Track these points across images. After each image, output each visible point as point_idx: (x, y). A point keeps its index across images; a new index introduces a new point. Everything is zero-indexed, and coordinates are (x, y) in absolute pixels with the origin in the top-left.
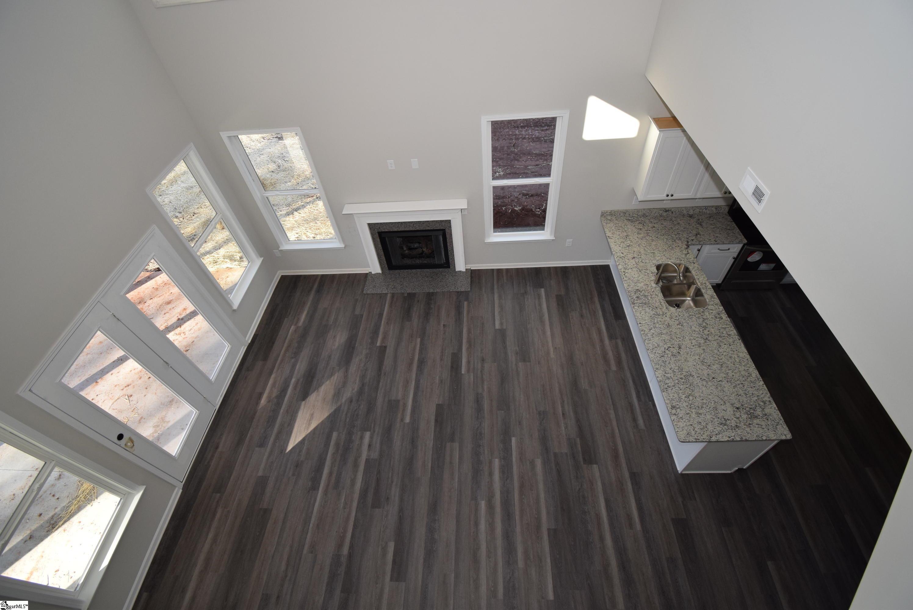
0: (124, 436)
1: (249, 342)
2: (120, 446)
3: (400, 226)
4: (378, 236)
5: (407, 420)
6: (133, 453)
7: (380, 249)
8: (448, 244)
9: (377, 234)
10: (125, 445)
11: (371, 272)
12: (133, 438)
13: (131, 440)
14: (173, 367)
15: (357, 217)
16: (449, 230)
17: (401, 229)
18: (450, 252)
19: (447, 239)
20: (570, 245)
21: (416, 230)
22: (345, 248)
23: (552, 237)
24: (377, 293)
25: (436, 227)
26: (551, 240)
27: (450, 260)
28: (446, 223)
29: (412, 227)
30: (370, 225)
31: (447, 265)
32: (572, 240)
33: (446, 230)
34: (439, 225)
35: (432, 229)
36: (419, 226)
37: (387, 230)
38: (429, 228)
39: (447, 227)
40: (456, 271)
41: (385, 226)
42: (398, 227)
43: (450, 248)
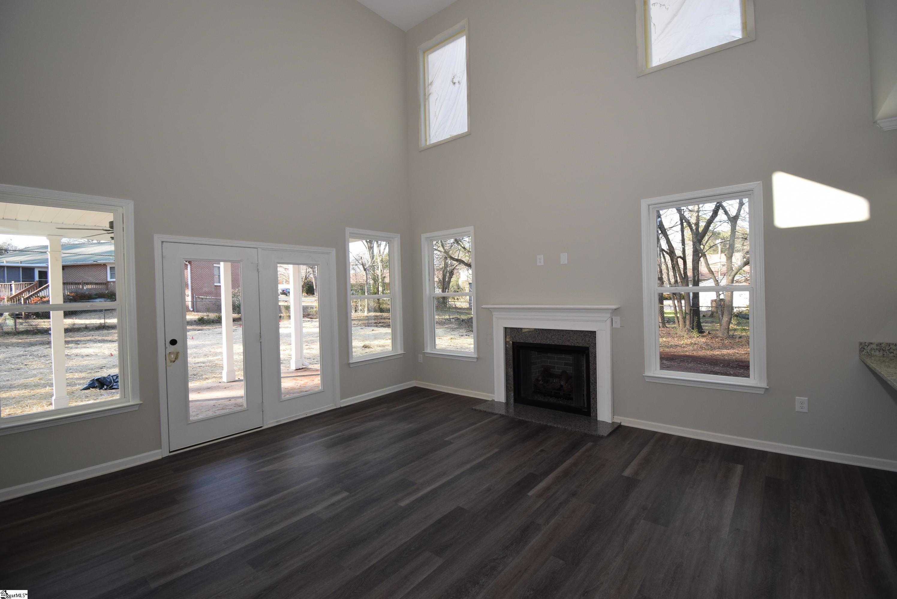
0: (177, 344)
1: (342, 406)
2: (166, 348)
3: (537, 336)
4: (512, 348)
5: (403, 504)
6: (167, 367)
9: (511, 344)
10: (169, 353)
11: (494, 400)
12: (180, 356)
13: (177, 354)
14: (262, 343)
15: (495, 315)
16: (593, 349)
17: (537, 340)
18: (592, 387)
19: (590, 364)
20: (805, 410)
21: (553, 344)
22: (477, 360)
23: (764, 385)
24: (486, 411)
25: (577, 343)
26: (764, 390)
27: (591, 400)
28: (591, 336)
29: (550, 340)
30: (508, 331)
31: (586, 410)
32: (807, 398)
33: (590, 349)
34: (582, 340)
35: (573, 345)
36: (558, 339)
37: (522, 341)
38: (569, 343)
39: (592, 343)
40: (598, 420)
41: (522, 334)
42: (534, 337)
43: (593, 379)
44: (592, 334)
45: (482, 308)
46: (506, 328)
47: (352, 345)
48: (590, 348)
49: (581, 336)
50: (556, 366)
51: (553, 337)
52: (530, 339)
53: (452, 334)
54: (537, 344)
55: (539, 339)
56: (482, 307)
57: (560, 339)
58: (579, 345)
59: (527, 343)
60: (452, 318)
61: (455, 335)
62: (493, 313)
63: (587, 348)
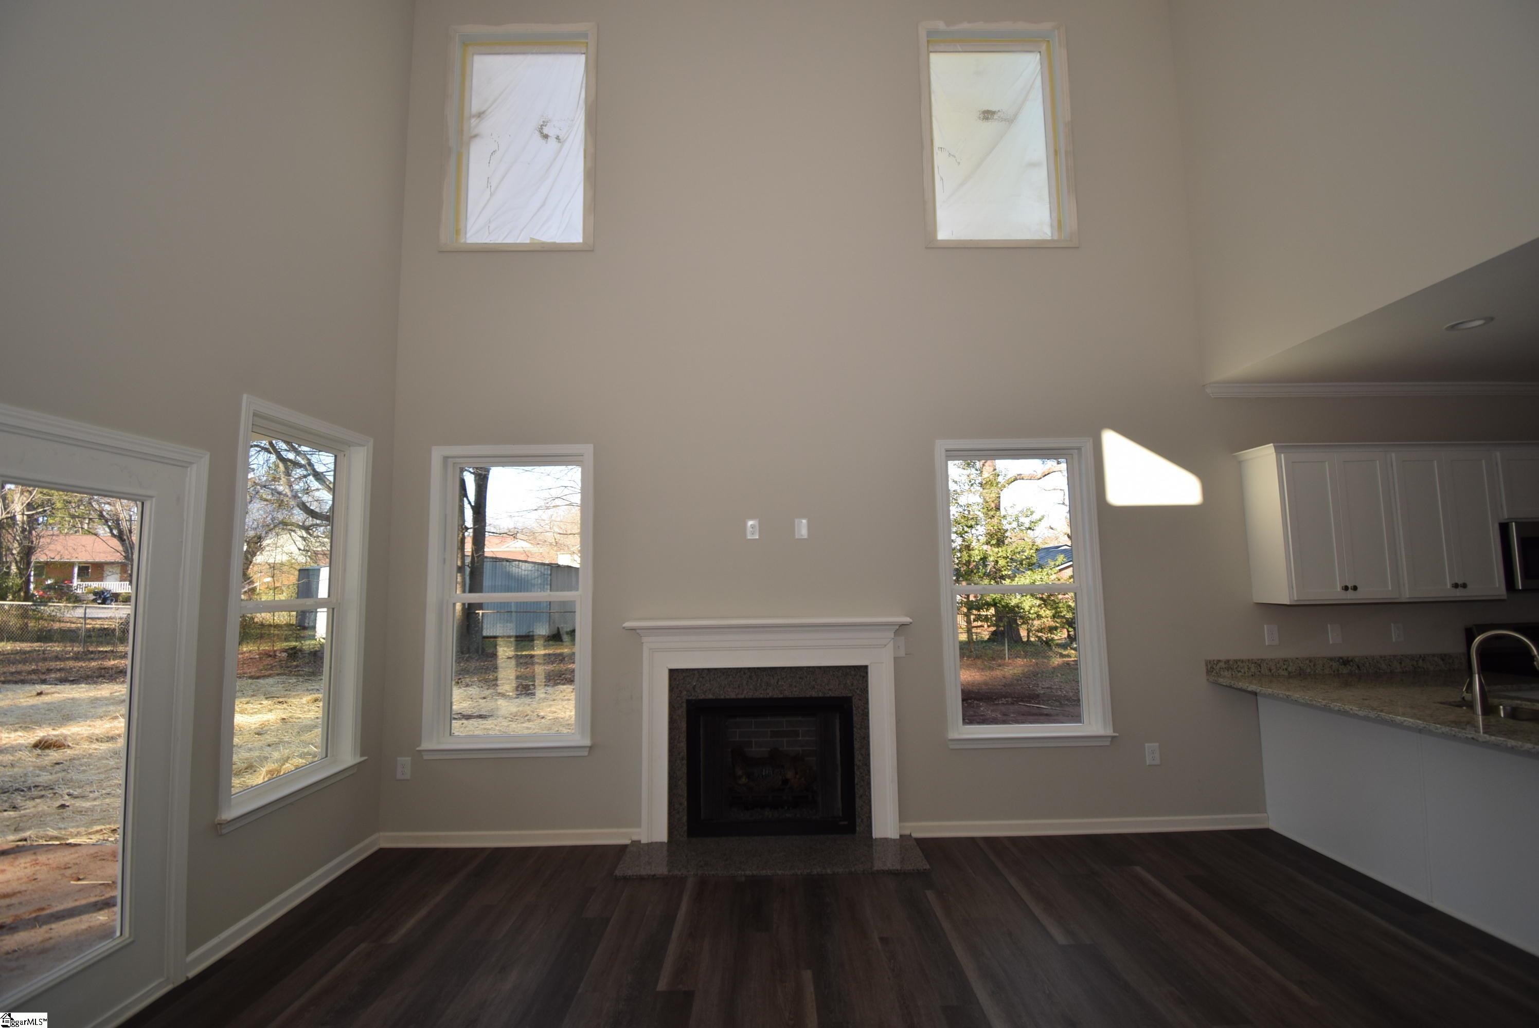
3: (745, 683)
4: (685, 713)
7: (682, 754)
8: (857, 745)
9: (684, 705)
11: (640, 841)
15: (649, 642)
16: (860, 700)
17: (745, 692)
18: (858, 773)
19: (855, 729)
20: (1157, 762)
21: (781, 696)
22: (589, 752)
23: (1110, 732)
24: (655, 875)
25: (830, 690)
26: (1110, 739)
27: (857, 800)
28: (855, 676)
29: (774, 689)
30: (675, 675)
31: (846, 823)
32: (1158, 744)
33: (854, 701)
34: (839, 685)
35: (821, 695)
36: (791, 685)
37: (711, 696)
38: (814, 693)
39: (857, 689)
40: (874, 837)
41: (710, 681)
42: (739, 687)
43: (860, 757)
44: (860, 673)
45: (624, 628)
46: (672, 672)
47: (232, 759)
48: (853, 698)
49: (837, 677)
50: (753, 740)
51: (780, 683)
52: (729, 690)
53: (307, 690)
54: (745, 699)
55: (750, 689)
56: (624, 625)
57: (796, 687)
58: (833, 695)
59: (722, 699)
60: (279, 650)
61: (318, 690)
62: (645, 639)
63: (847, 700)
